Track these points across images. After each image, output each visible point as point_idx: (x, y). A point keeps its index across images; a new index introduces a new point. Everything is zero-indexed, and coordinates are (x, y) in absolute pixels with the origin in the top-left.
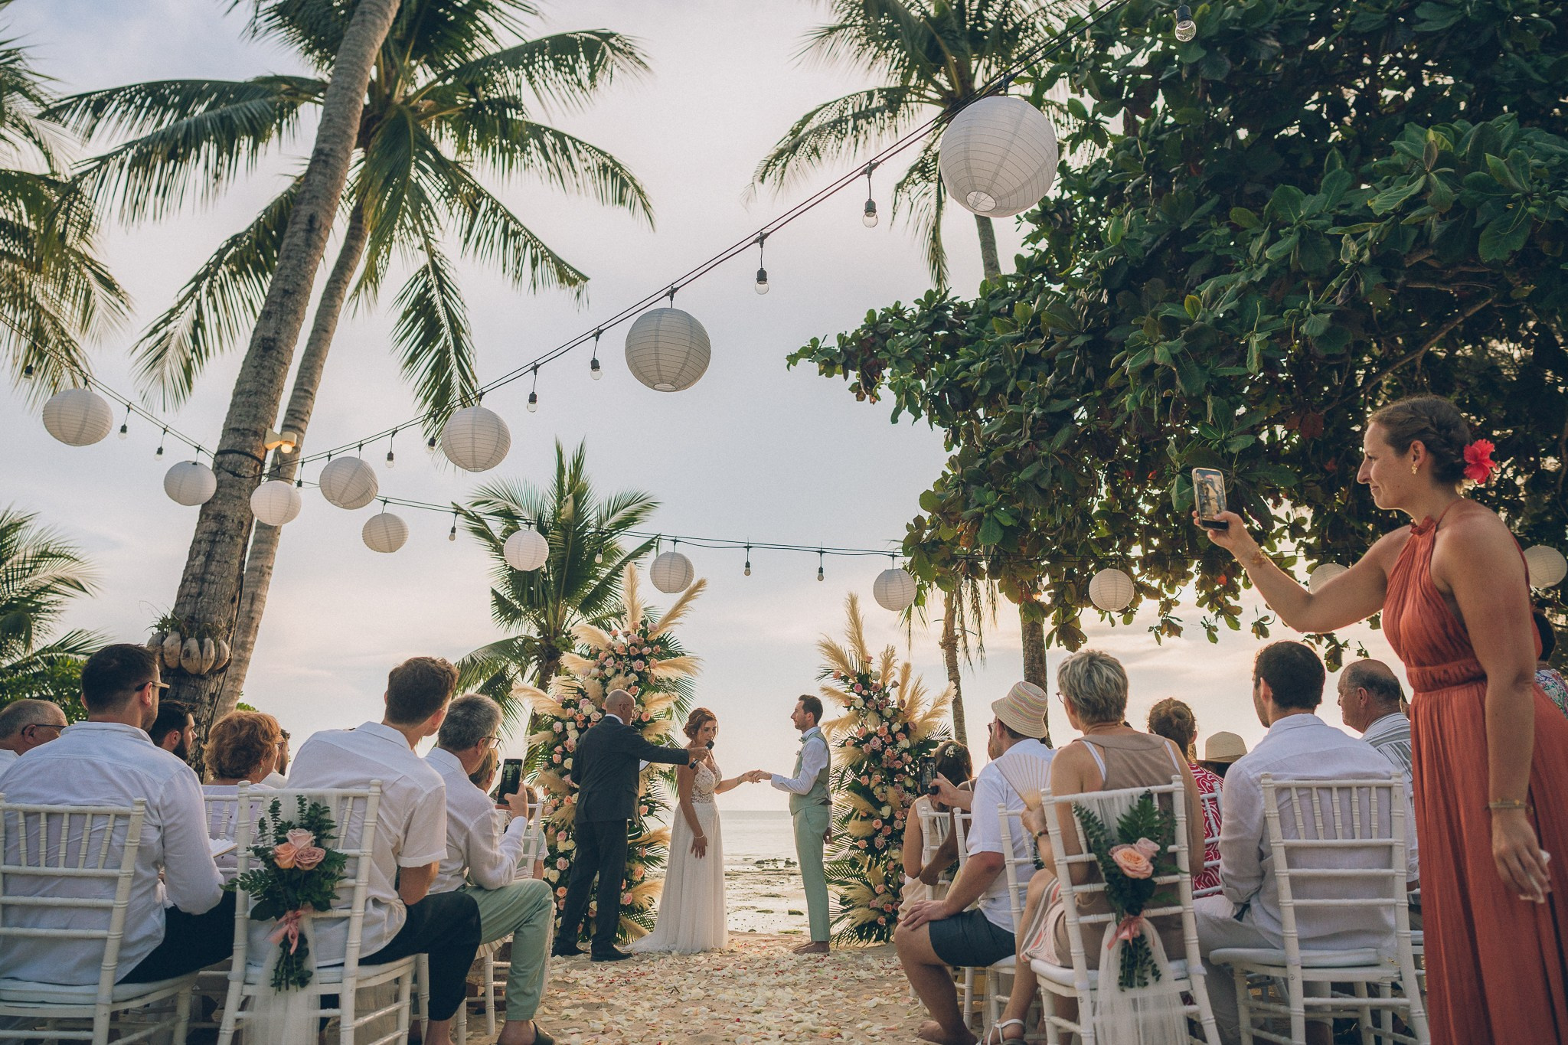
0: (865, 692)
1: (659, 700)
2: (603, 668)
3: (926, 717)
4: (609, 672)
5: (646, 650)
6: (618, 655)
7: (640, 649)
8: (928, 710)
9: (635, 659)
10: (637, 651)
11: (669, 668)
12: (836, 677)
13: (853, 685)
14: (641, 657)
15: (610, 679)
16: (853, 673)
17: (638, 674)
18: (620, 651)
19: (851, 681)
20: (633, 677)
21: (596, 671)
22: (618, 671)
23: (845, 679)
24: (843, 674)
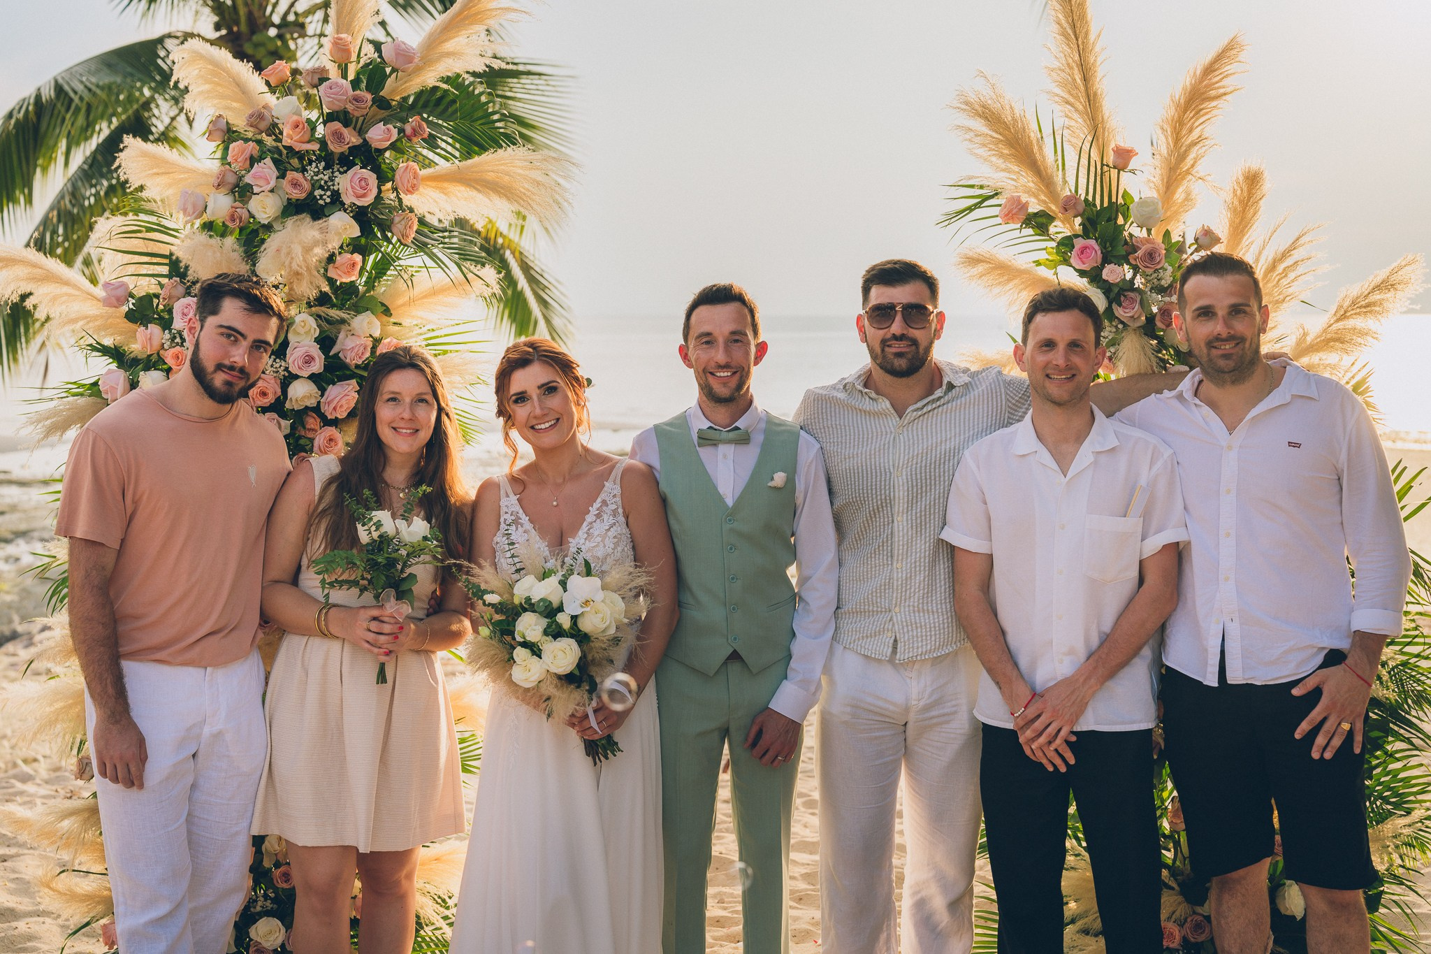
0: (1111, 273)
1: (434, 292)
2: (242, 192)
3: (1305, 349)
4: (264, 207)
5: (379, 135)
6: (290, 149)
7: (361, 132)
8: (1316, 324)
9: (346, 162)
10: (352, 139)
11: (460, 191)
12: (1009, 217)
13: (1066, 244)
14: (367, 156)
15: (268, 228)
16: (1069, 205)
17: (361, 215)
18: (289, 137)
19: (1060, 229)
20: (342, 226)
21: (220, 205)
22: (293, 208)
23: (1039, 223)
24: (1034, 208)
